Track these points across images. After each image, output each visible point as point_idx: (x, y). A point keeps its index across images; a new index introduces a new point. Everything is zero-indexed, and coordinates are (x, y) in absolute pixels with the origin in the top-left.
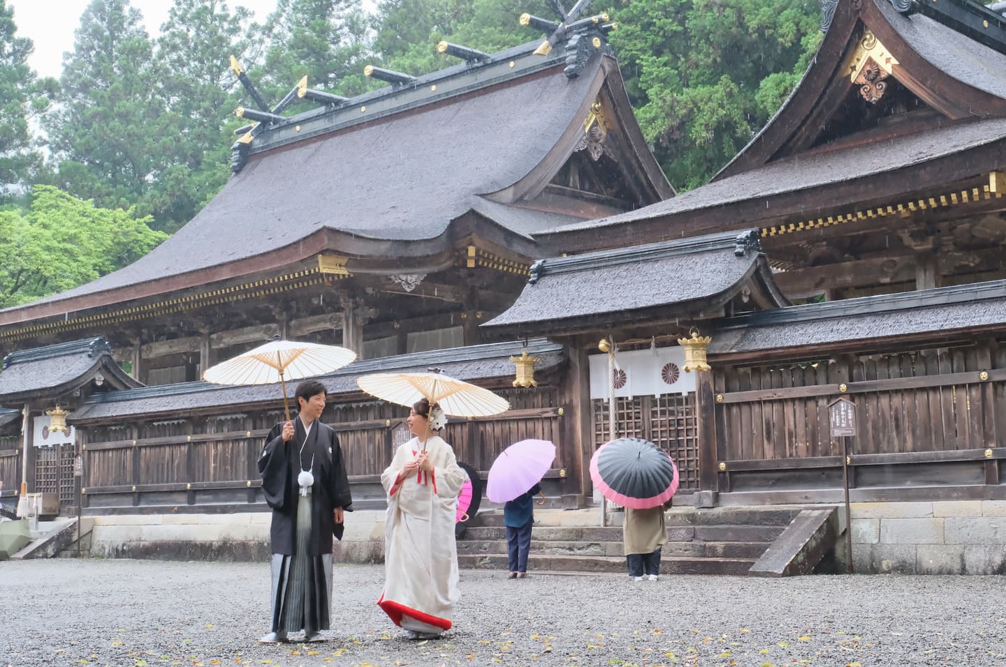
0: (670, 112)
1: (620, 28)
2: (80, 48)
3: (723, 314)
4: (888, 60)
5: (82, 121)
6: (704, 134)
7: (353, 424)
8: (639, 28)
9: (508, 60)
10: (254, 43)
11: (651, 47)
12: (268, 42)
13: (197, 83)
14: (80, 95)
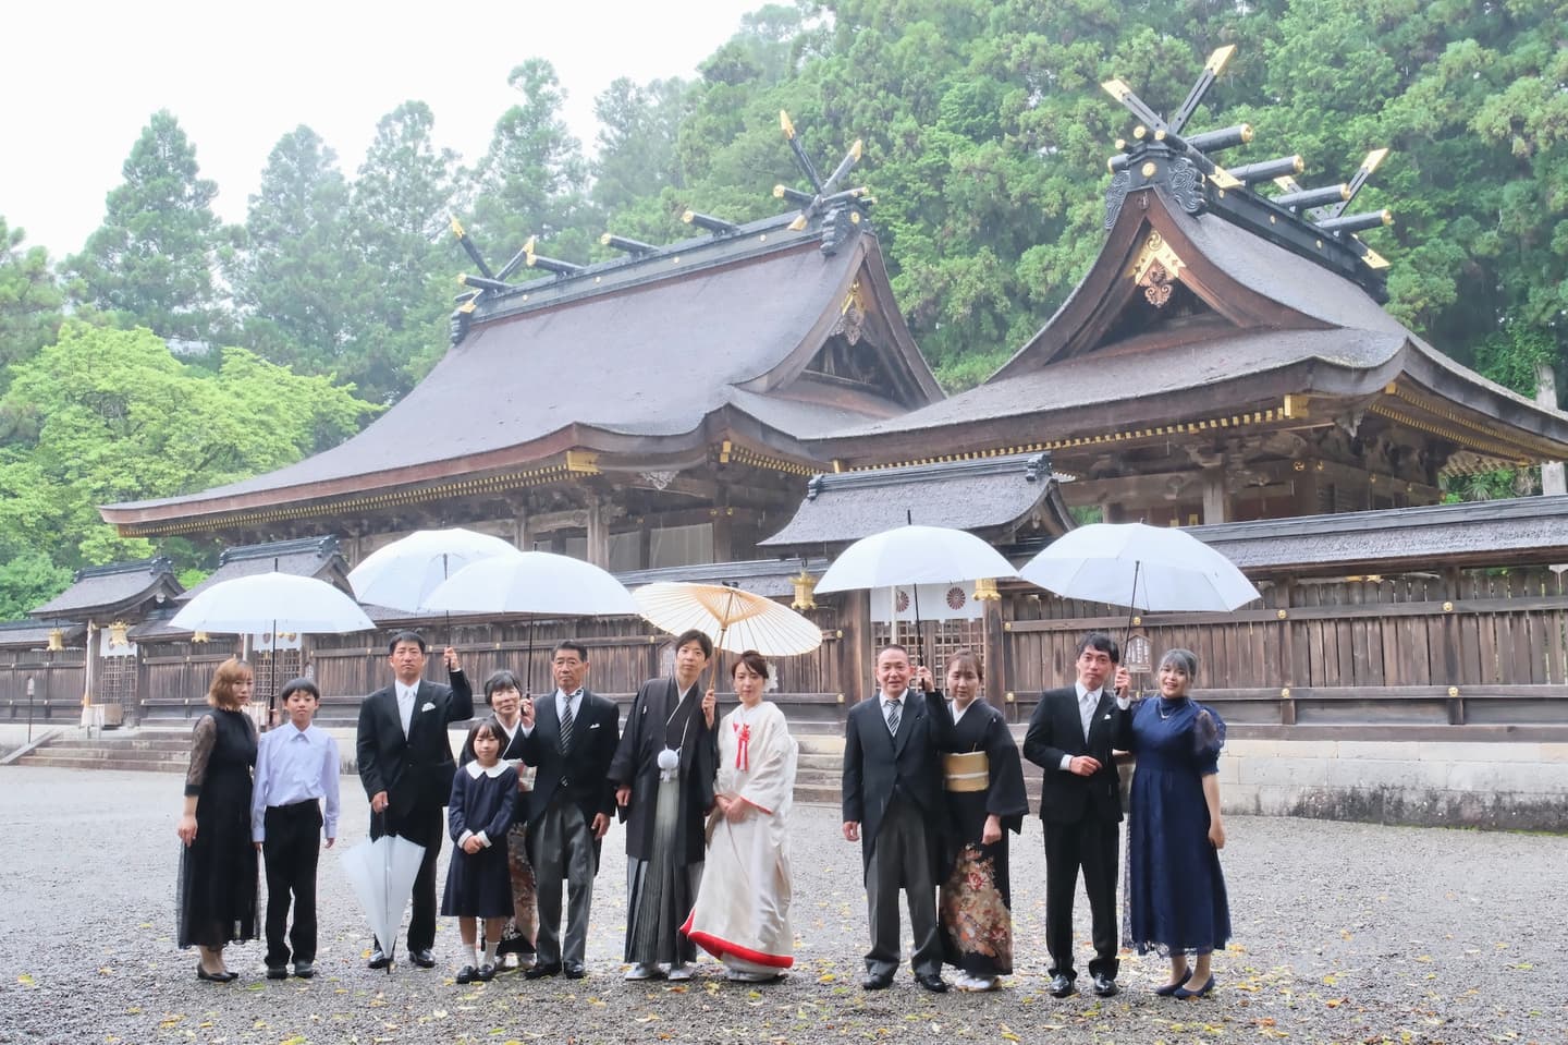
0: (925, 285)
1: (871, 192)
2: (267, 191)
3: (1013, 541)
4: (1174, 262)
5: (269, 273)
6: (961, 310)
7: (614, 639)
8: (892, 190)
9: (759, 233)
10: (461, 188)
11: (905, 213)
12: (478, 188)
13: (399, 232)
14: (268, 243)
